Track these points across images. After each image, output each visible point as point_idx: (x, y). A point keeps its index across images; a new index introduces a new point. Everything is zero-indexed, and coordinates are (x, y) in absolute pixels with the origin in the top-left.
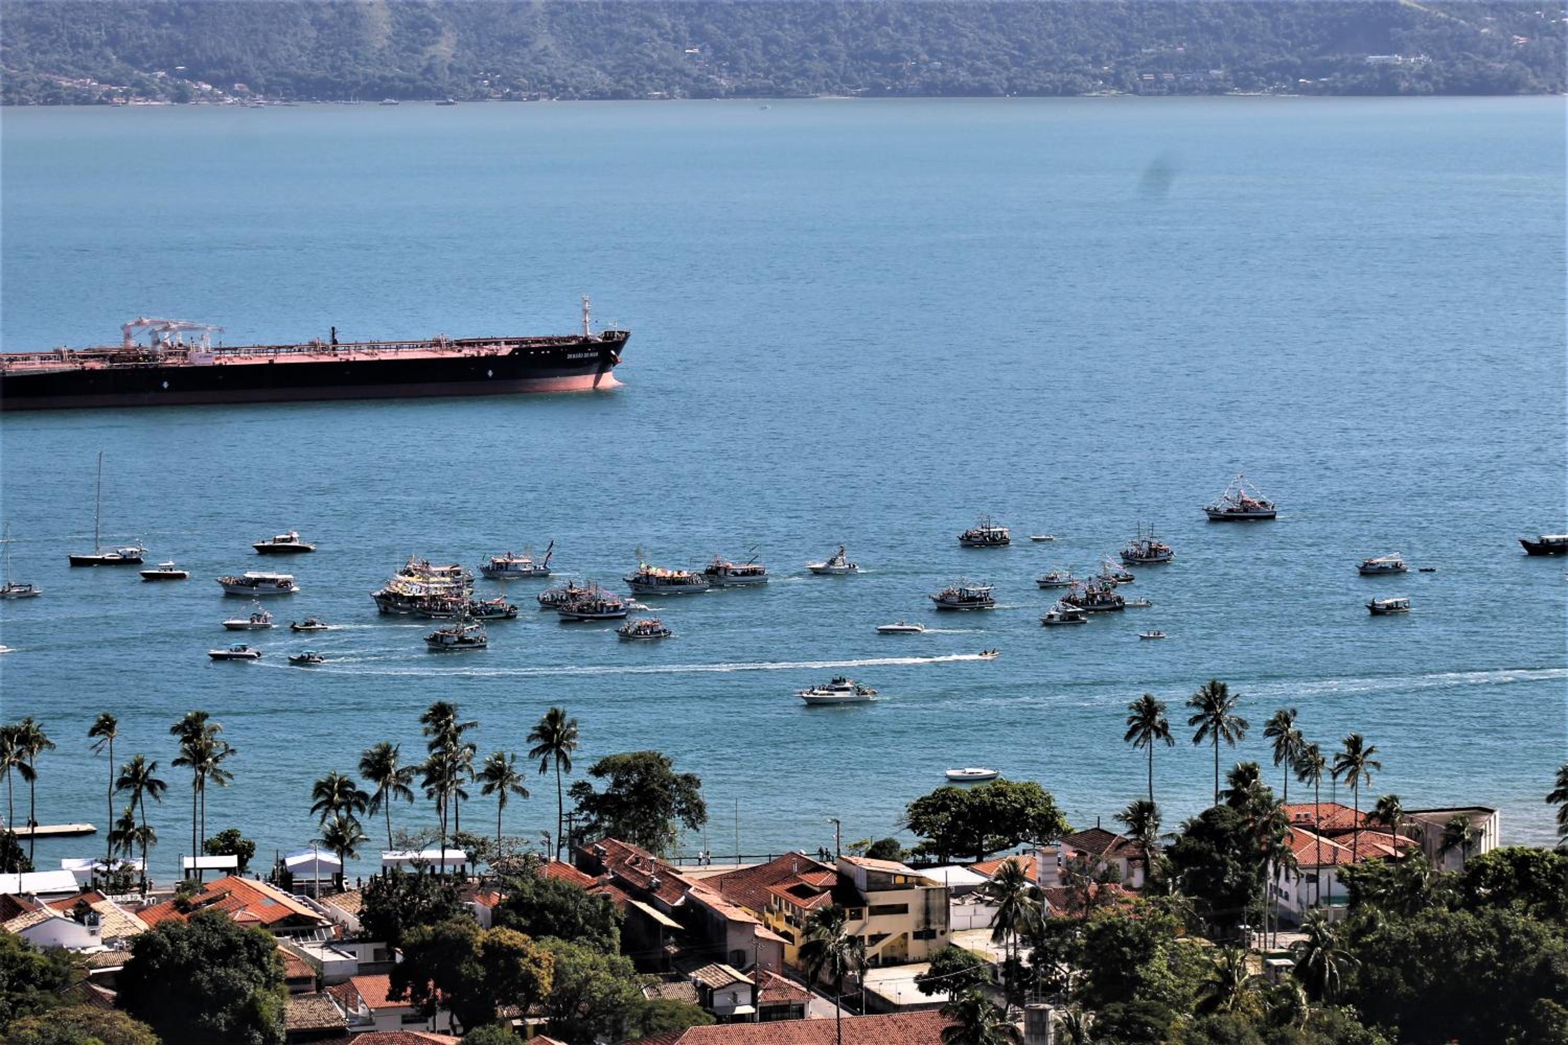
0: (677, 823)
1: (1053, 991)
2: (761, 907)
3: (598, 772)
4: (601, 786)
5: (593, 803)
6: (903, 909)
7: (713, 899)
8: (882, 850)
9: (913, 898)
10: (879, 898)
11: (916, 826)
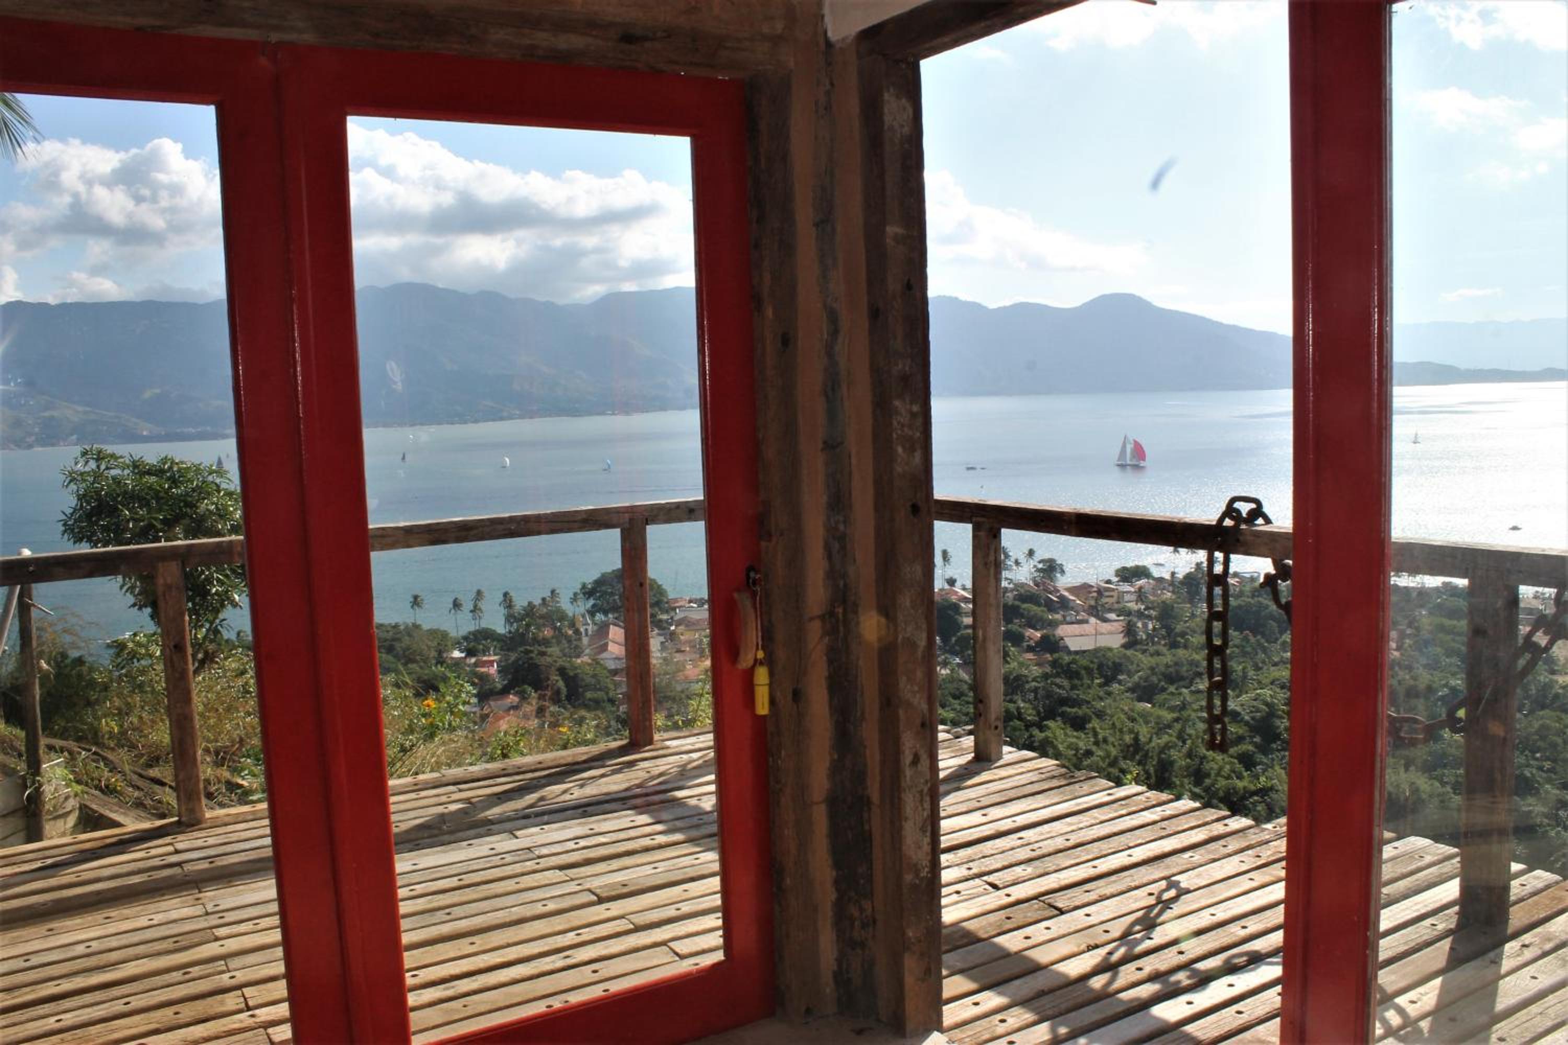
0: (1058, 575)
1: (1150, 617)
2: (1077, 596)
3: (1040, 562)
4: (1040, 566)
5: (1039, 570)
6: (1112, 596)
7: (1066, 594)
8: (1109, 582)
9: (1115, 594)
10: (1107, 594)
11: (1117, 575)
